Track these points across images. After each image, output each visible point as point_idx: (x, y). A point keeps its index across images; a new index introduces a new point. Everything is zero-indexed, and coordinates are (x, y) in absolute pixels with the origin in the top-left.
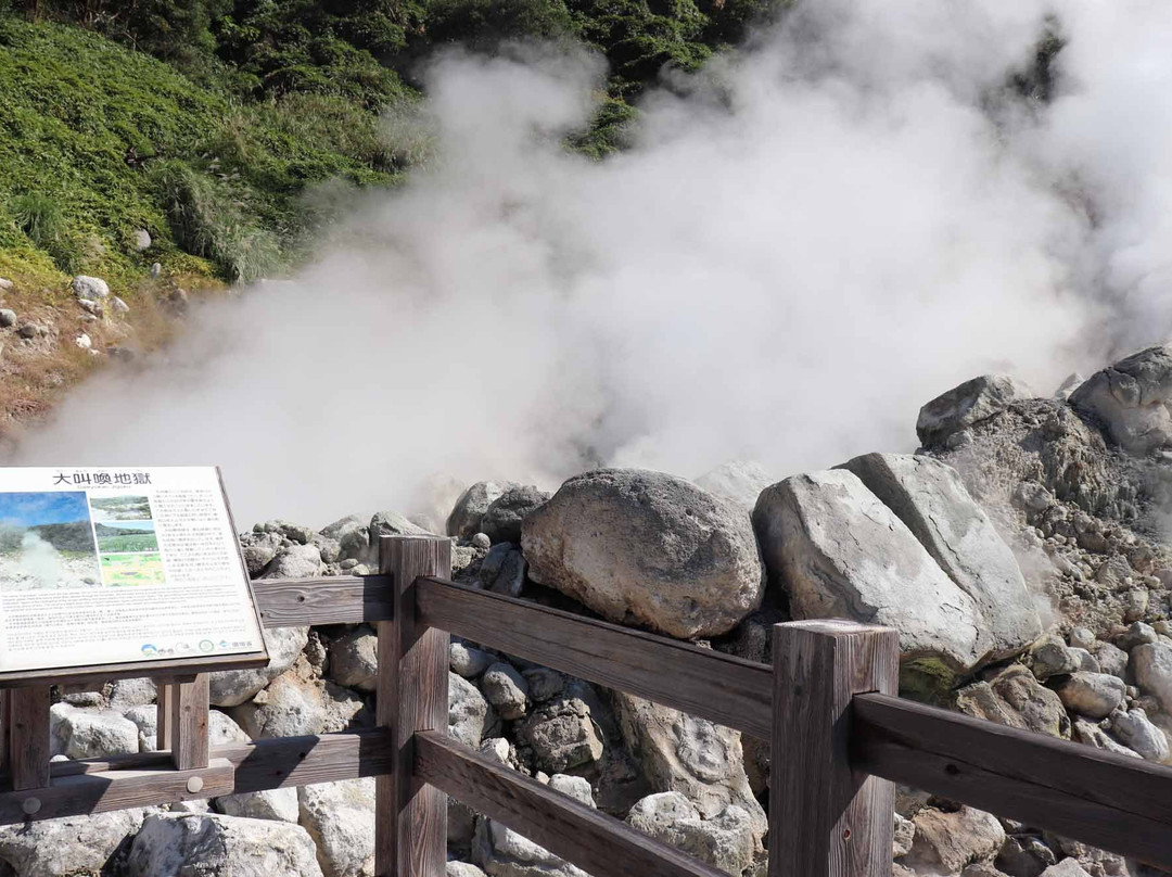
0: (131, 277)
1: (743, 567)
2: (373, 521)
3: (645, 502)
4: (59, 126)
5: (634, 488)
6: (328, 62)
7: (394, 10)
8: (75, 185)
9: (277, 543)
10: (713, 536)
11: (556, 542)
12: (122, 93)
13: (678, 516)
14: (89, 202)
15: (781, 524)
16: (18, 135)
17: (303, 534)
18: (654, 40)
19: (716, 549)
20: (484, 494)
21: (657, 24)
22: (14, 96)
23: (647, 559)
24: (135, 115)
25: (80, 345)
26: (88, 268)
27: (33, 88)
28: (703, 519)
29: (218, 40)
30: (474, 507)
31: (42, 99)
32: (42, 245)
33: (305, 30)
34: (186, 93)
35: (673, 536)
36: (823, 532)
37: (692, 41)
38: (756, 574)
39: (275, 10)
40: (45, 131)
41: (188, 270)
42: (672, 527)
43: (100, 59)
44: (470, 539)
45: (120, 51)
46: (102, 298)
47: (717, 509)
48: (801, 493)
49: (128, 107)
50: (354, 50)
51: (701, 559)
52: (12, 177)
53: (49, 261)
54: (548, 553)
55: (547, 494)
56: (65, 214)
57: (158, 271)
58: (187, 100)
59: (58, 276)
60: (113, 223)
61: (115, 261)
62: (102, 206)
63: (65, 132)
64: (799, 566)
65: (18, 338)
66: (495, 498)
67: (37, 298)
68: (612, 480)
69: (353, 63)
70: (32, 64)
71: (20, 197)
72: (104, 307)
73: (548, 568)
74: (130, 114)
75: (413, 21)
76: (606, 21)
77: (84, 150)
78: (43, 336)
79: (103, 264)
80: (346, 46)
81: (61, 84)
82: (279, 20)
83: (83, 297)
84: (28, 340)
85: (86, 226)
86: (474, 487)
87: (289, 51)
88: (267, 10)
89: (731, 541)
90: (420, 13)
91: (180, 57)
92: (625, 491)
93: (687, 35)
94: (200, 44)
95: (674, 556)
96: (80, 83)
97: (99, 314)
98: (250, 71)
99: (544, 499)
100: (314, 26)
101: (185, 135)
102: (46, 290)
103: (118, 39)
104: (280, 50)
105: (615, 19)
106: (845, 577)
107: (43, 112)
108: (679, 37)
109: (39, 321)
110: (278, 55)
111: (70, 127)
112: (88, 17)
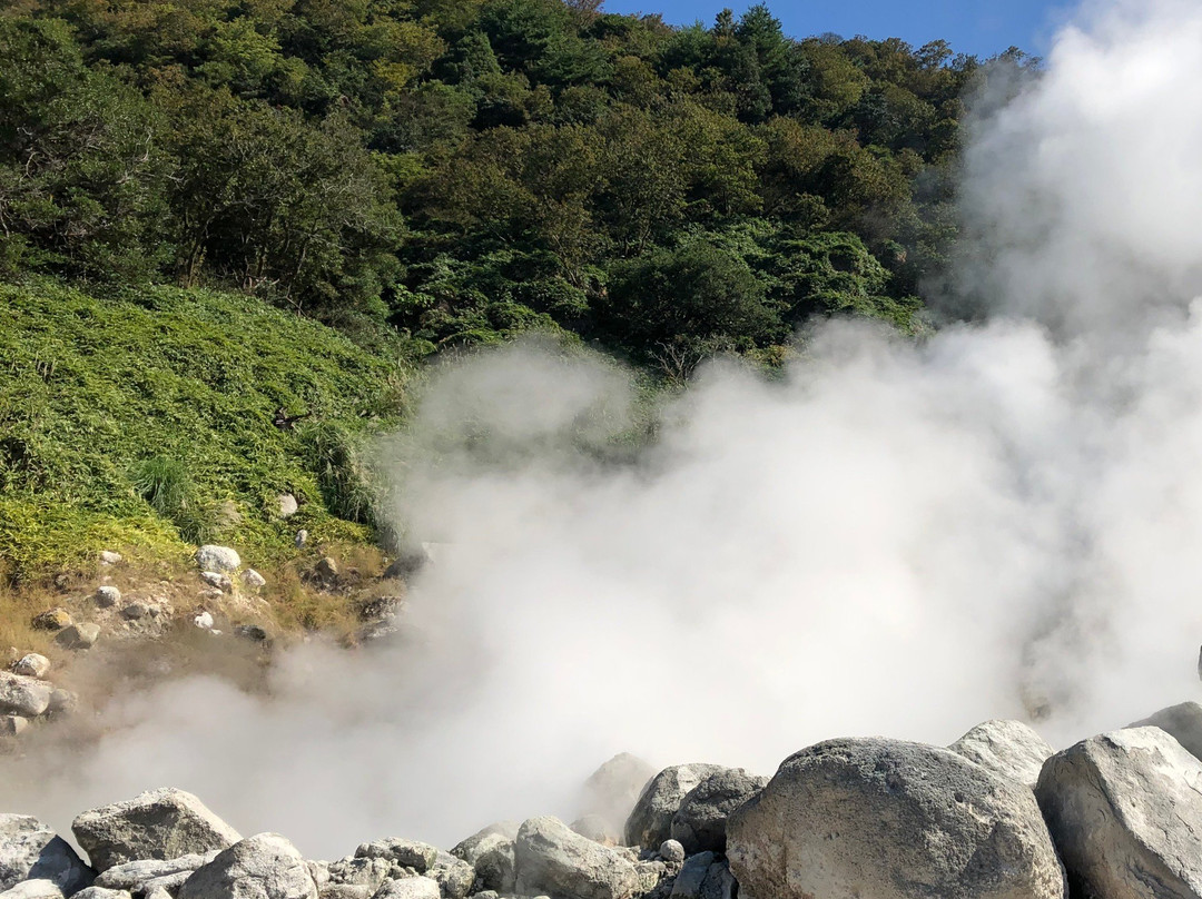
0: (272, 546)
1: (1041, 875)
2: (521, 832)
3: (897, 786)
4: (198, 387)
5: (880, 767)
6: (506, 326)
7: (575, 274)
8: (210, 448)
9: (382, 874)
10: (995, 831)
11: (775, 850)
12: (275, 353)
13: (944, 804)
14: (226, 465)
15: (1079, 807)
16: (149, 395)
17: (421, 857)
18: (838, 295)
19: (1002, 851)
20: (675, 784)
21: (840, 279)
22: (149, 356)
23: (906, 870)
24: (288, 376)
25: (200, 625)
26: (221, 537)
27: (172, 347)
28: (979, 806)
29: (391, 308)
30: (662, 803)
31: (179, 360)
32: (169, 513)
33: (482, 296)
34: (348, 354)
35: (940, 834)
36: (1142, 817)
37: (876, 295)
38: (1057, 883)
39: (450, 276)
40: (181, 391)
41: (339, 537)
42: (938, 820)
43: (256, 323)
44: (656, 848)
45: (279, 314)
46: (232, 570)
47: (997, 791)
48: (1103, 761)
49: (280, 367)
50: (534, 314)
51: (981, 866)
52: (137, 440)
53: (173, 531)
54: (766, 866)
55: (759, 778)
56: (196, 479)
57: (304, 539)
58: (348, 360)
59: (182, 548)
60: (254, 488)
61: (253, 529)
62: (241, 470)
63: (204, 392)
64: (1113, 867)
65: (121, 620)
66: (688, 788)
67: (153, 573)
68: (849, 755)
69: (533, 326)
70: (173, 324)
71: (144, 462)
72: (234, 581)
73: (765, 887)
74: (282, 374)
75: (595, 283)
76: (789, 278)
77: (224, 410)
78: (154, 617)
79: (238, 533)
80: (525, 310)
81: (203, 343)
82: (455, 286)
83: (208, 570)
84: (133, 621)
85: (221, 492)
86: (661, 775)
87: (465, 316)
88: (442, 277)
89: (1021, 837)
90: (602, 277)
91: (350, 324)
92: (868, 772)
93: (870, 289)
94: (371, 312)
95: (944, 865)
96: (228, 342)
97: (228, 589)
98: (424, 338)
99: (756, 787)
100: (491, 291)
101: (345, 396)
102: (164, 564)
103: (278, 305)
104: (456, 315)
105: (797, 276)
106: (1182, 880)
107: (183, 372)
108: (862, 291)
109: (150, 599)
110: (454, 320)
111: (213, 388)
112: (248, 283)
